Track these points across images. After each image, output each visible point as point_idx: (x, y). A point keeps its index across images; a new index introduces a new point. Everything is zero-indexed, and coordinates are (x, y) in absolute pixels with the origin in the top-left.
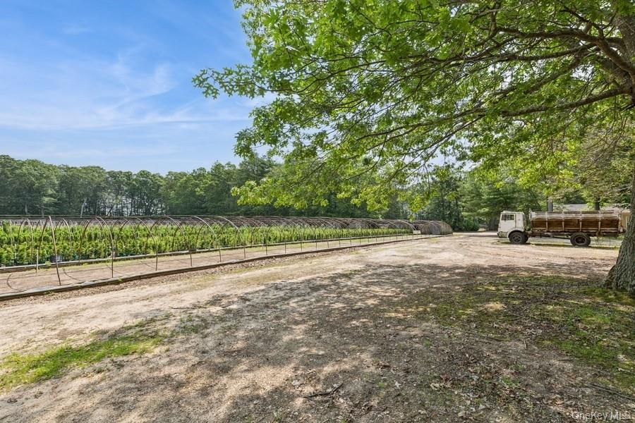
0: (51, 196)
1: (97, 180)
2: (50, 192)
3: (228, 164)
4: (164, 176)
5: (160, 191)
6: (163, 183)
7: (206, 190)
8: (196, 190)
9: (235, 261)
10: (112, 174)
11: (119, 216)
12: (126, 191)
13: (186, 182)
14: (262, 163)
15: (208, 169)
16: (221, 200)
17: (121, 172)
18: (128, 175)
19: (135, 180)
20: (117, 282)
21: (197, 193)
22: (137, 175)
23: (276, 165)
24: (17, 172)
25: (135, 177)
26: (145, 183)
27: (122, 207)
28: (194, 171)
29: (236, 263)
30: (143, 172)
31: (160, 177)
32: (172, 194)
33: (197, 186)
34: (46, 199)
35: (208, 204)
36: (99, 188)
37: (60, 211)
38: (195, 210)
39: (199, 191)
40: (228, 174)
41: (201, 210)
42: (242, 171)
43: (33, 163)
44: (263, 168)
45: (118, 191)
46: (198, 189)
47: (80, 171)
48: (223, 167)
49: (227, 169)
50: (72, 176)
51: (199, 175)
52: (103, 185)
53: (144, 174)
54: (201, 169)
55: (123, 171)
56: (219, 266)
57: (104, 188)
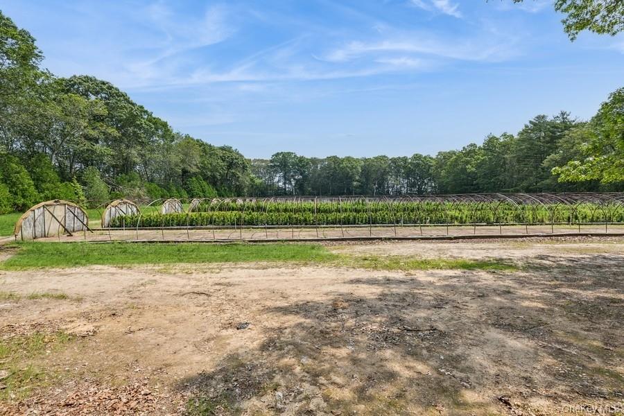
0: (357, 181)
1: (384, 166)
2: (357, 178)
3: (504, 135)
4: (434, 157)
5: (430, 171)
6: (434, 163)
7: (478, 166)
8: (467, 167)
9: (541, 234)
10: (394, 161)
11: (398, 194)
12: (403, 173)
13: (456, 160)
14: (553, 127)
15: (480, 144)
16: (495, 176)
17: (399, 158)
18: (405, 159)
19: (410, 163)
20: (450, 239)
21: (468, 170)
22: (412, 159)
23: (576, 126)
24: (341, 165)
25: (410, 161)
26: (418, 165)
27: (401, 187)
28: (464, 148)
29: (543, 236)
30: (417, 155)
31: (430, 158)
32: (443, 173)
33: (467, 163)
34: (355, 183)
35: (480, 181)
36: (385, 173)
37: (363, 191)
38: (466, 187)
39: (470, 168)
40: (504, 146)
41: (472, 187)
42: (523, 141)
43: (348, 159)
44: (553, 133)
45: (397, 174)
46: (469, 166)
47: (373, 161)
48: (497, 139)
49: (502, 140)
50: (368, 165)
51: (470, 152)
52: (388, 169)
53: (417, 157)
54: (471, 145)
55: (401, 157)
56: (526, 236)
57: (388, 172)
